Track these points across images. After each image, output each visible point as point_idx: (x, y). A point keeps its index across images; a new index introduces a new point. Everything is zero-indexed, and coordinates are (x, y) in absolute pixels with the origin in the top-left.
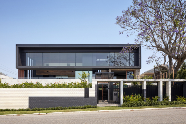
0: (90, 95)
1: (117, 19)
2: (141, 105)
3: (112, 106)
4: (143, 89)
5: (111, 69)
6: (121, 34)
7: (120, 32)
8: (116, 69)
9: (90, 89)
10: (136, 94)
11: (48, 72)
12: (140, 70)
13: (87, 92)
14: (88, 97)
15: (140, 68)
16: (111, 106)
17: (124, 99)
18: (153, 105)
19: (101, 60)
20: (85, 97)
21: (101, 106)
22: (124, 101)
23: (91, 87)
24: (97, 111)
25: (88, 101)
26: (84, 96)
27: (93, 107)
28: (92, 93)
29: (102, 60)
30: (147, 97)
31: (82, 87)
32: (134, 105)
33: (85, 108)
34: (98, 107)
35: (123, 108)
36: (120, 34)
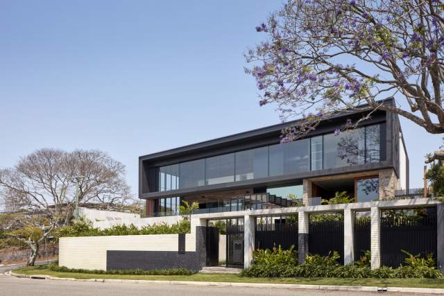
0: (187, 249)
5: (307, 178)
8: (322, 178)
9: (187, 235)
10: (280, 246)
11: (203, 197)
14: (184, 251)
20: (180, 252)
23: (189, 231)
25: (184, 261)
26: (178, 250)
28: (191, 245)
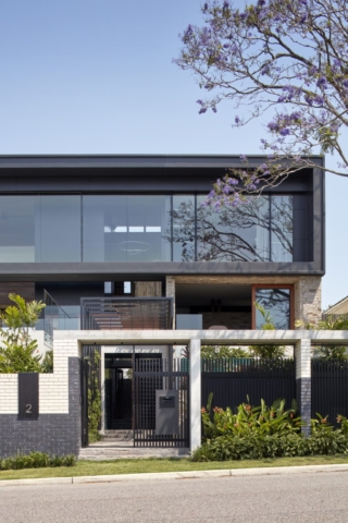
0: (45, 407)
1: (186, 39)
2: (280, 454)
3: (151, 459)
4: (298, 377)
5: (174, 275)
6: (210, 110)
7: (200, 102)
9: (43, 378)
10: (263, 402)
12: (318, 284)
13: (29, 393)
14: (35, 414)
15: (318, 275)
16: (147, 456)
17: (210, 424)
18: (338, 451)
19: (133, 229)
20: (22, 415)
21: (99, 458)
22: (207, 434)
23: (49, 369)
24: (68, 479)
25: (34, 435)
26: (16, 412)
27: (57, 464)
28: (55, 396)
29: (139, 229)
30: (314, 416)
31: (8, 368)
32: (247, 452)
33: (19, 465)
34: (83, 460)
35: (197, 464)
36: (203, 111)
